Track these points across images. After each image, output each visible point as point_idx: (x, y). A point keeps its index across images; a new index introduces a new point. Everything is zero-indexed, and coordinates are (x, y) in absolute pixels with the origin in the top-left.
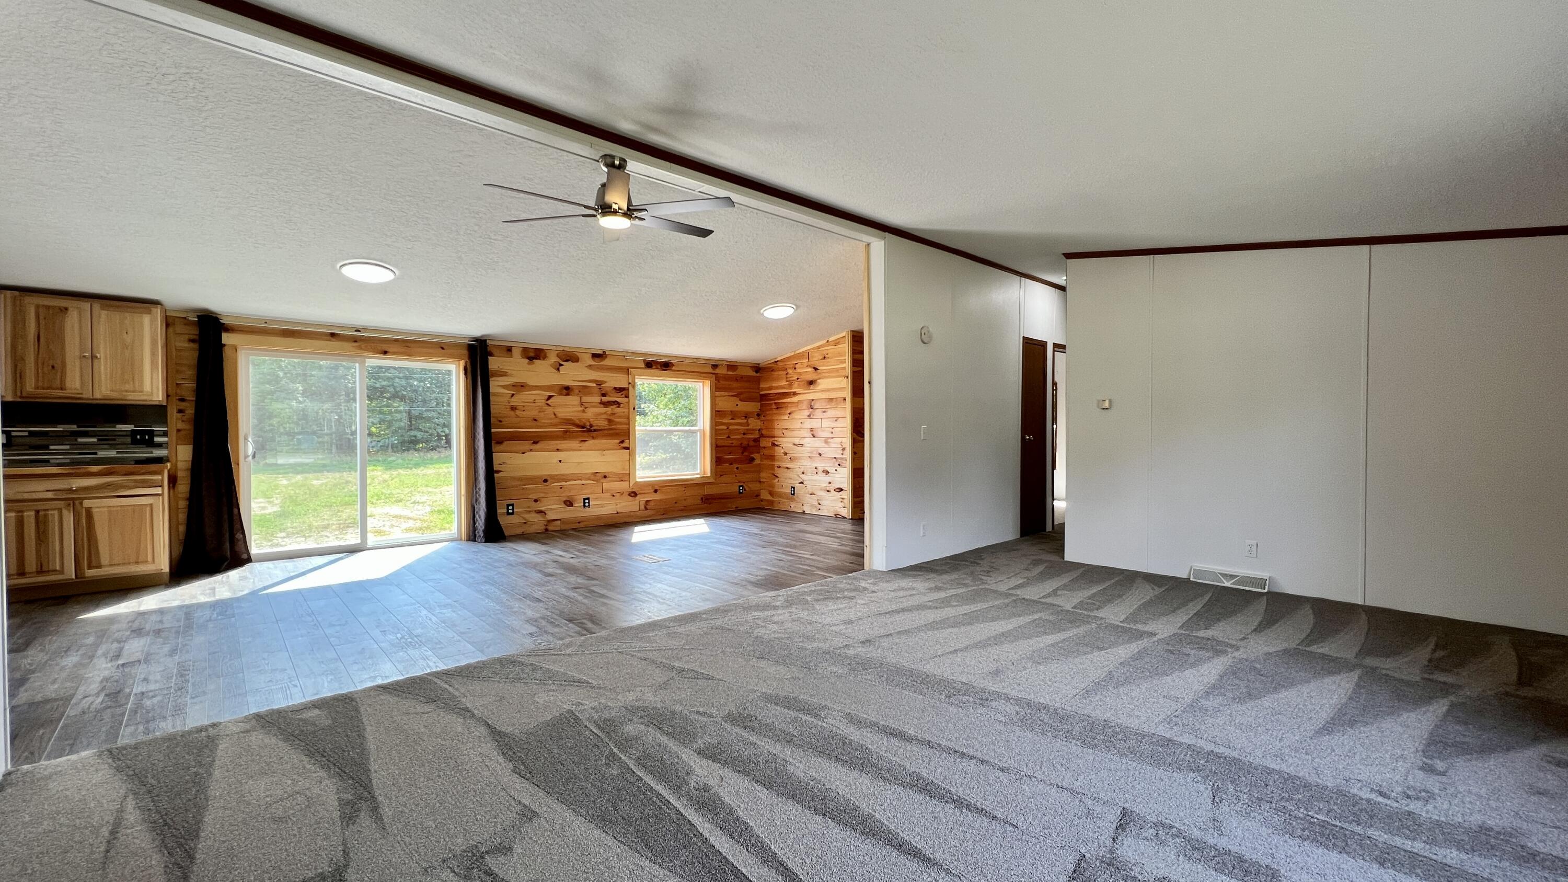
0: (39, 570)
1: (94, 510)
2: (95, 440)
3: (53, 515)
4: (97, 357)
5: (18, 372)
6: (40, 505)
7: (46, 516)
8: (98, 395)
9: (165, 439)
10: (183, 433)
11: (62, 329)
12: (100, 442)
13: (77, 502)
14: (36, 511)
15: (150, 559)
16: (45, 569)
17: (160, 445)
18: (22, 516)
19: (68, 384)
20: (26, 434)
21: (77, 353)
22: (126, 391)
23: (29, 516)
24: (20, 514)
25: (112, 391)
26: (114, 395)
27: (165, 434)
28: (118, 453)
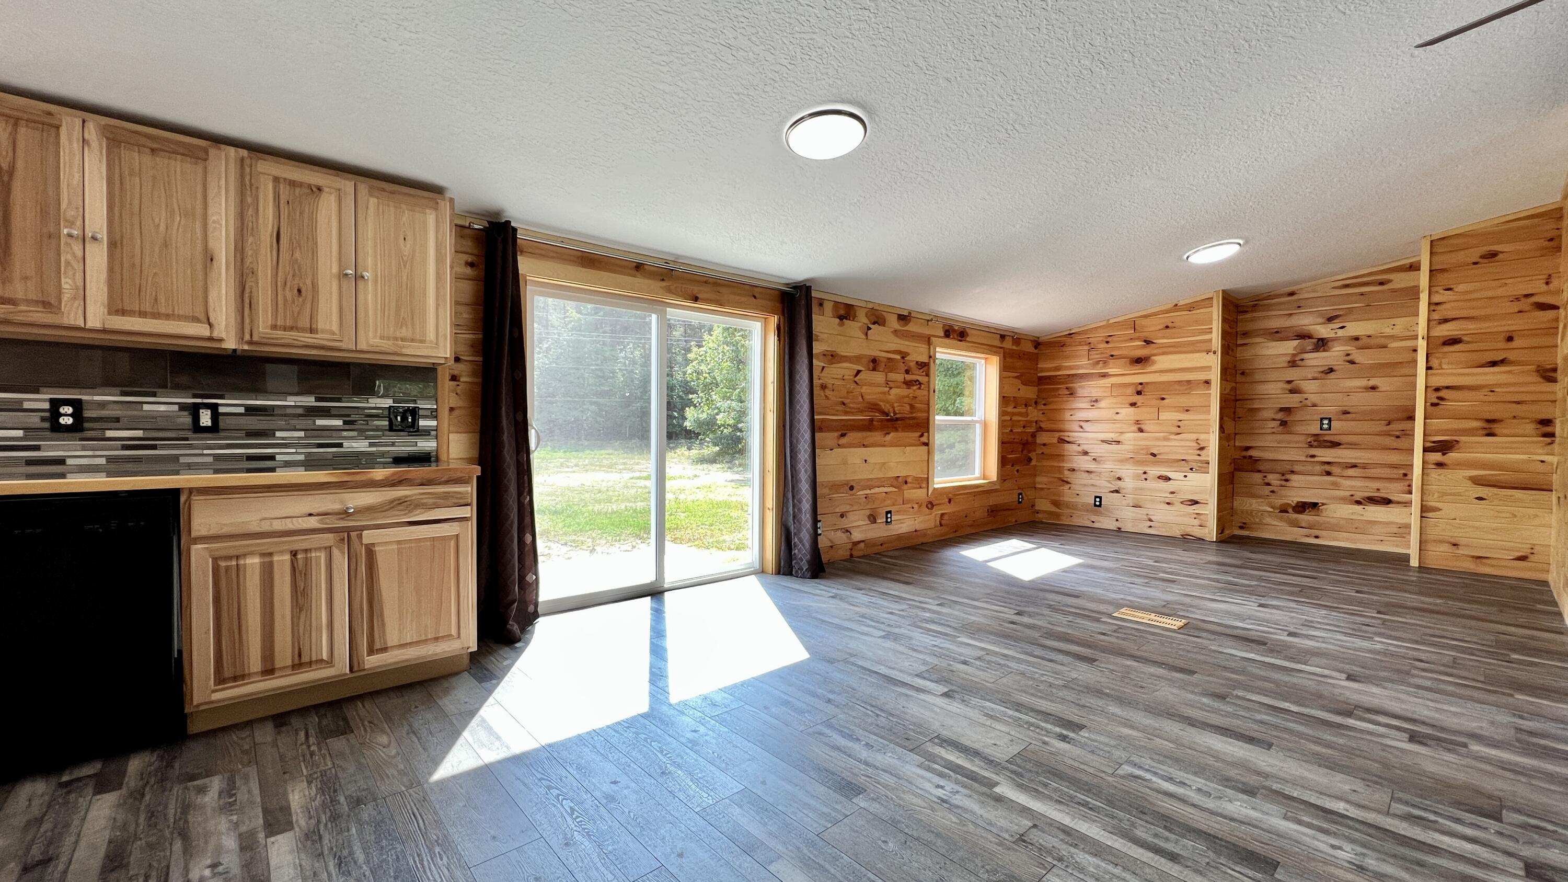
0: (296, 661)
1: (377, 548)
2: (339, 423)
3: (318, 559)
4: (363, 277)
5: (247, 295)
6: (299, 543)
7: (307, 561)
8: (362, 346)
9: (434, 423)
10: (456, 412)
11: (313, 222)
12: (347, 427)
13: (354, 534)
14: (291, 552)
15: (454, 632)
16: (305, 658)
17: (426, 433)
18: (271, 564)
19: (321, 324)
20: (242, 410)
21: (335, 270)
22: (403, 340)
23: (282, 560)
24: (267, 559)
25: (382, 338)
26: (387, 346)
27: (434, 414)
28: (371, 445)
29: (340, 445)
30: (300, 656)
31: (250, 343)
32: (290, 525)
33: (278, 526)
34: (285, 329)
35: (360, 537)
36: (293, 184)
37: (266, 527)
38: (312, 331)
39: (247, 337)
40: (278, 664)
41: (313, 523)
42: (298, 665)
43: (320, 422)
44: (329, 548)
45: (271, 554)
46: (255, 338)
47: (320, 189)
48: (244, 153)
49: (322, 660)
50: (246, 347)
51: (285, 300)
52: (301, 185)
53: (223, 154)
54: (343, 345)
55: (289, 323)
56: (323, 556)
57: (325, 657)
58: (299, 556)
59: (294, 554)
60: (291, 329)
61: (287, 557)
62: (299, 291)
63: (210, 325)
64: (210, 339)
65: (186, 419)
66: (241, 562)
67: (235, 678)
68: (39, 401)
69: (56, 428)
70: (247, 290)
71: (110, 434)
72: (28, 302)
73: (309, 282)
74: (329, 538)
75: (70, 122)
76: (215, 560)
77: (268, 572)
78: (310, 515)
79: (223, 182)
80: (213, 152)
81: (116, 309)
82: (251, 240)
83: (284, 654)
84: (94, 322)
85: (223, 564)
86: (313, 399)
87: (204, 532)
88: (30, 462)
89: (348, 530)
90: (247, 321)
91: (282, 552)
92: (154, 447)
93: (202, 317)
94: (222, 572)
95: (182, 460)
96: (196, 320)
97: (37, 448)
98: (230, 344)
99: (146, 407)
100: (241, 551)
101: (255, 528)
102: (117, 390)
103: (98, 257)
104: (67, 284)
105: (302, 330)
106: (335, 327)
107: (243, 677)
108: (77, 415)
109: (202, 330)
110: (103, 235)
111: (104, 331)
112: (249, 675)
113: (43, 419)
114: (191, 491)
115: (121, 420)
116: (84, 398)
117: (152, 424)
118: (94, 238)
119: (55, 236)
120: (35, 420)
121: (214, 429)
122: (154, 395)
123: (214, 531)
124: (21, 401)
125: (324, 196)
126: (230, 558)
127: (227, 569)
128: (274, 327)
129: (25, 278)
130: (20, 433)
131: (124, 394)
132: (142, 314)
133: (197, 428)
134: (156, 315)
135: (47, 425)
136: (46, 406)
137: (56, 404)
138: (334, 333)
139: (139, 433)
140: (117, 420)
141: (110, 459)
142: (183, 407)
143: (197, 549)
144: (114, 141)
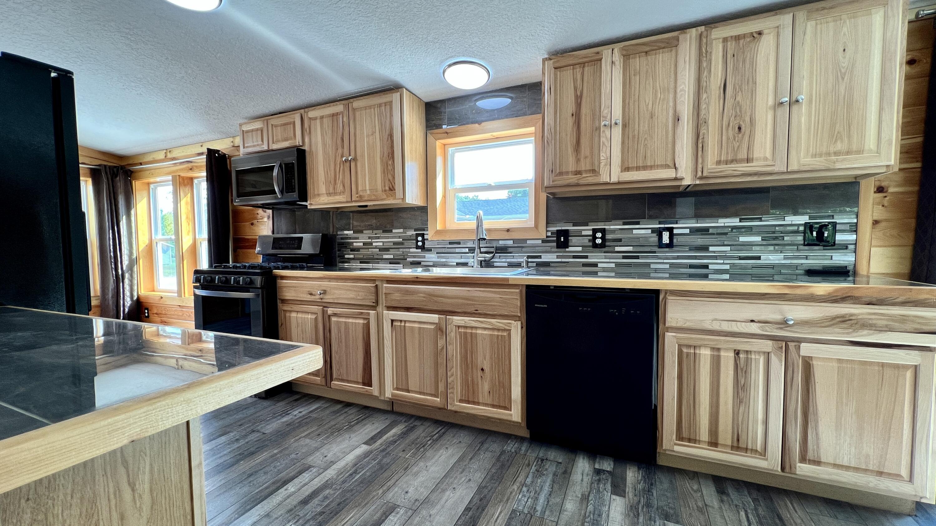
0: (735, 444)
1: (815, 362)
2: (758, 239)
3: (757, 361)
4: (797, 101)
5: (700, 141)
6: (743, 345)
7: (748, 361)
8: (794, 167)
9: (854, 237)
10: (883, 225)
11: (753, 64)
12: (765, 243)
13: (791, 345)
14: (735, 350)
15: (904, 473)
16: (742, 445)
17: (844, 247)
18: (719, 357)
19: (757, 153)
20: (687, 231)
21: (771, 101)
22: (836, 154)
23: (727, 357)
24: (716, 353)
25: (814, 156)
26: (819, 163)
27: (854, 228)
28: (785, 258)
29: (759, 258)
30: (738, 440)
31: (701, 178)
32: (735, 327)
33: (726, 327)
34: (727, 162)
35: (798, 348)
36: (737, 38)
37: (716, 326)
38: (748, 160)
39: (699, 174)
40: (721, 441)
41: (754, 328)
42: (737, 447)
43: (743, 239)
44: (768, 353)
45: (719, 350)
46: (705, 174)
47: (760, 33)
48: (703, 28)
49: (756, 450)
50: (698, 182)
51: (728, 139)
52: (744, 36)
53: (688, 36)
54: (776, 169)
55: (730, 157)
56: (762, 360)
57: (759, 449)
58: (741, 356)
59: (737, 353)
60: (732, 161)
61: (732, 354)
62: (740, 128)
63: (676, 168)
64: (676, 179)
65: (654, 238)
66: (697, 351)
67: (689, 440)
68: (587, 231)
69: (595, 246)
70: (701, 137)
71: (617, 249)
72: (586, 171)
73: (748, 119)
74: (768, 345)
75: (606, 52)
76: (680, 346)
77: (716, 362)
78: (752, 321)
79: (687, 58)
80: (681, 37)
81: (626, 169)
82: (705, 96)
83: (725, 436)
84: (614, 179)
85: (685, 350)
86: (738, 220)
87: (674, 324)
88: (585, 265)
89: (786, 340)
90: (700, 160)
91: (727, 350)
92: (637, 257)
93: (671, 164)
94: (685, 356)
95: (652, 266)
96: (667, 166)
97: (586, 257)
98: (688, 181)
99: (635, 232)
100: (699, 343)
101: (708, 326)
102: (621, 222)
103: (617, 133)
104: (603, 156)
105: (741, 161)
106: (768, 154)
107: (695, 441)
108: (603, 238)
109: (669, 174)
110: (620, 122)
111: (619, 183)
112: (699, 442)
113: (590, 241)
114: (666, 292)
115: (623, 240)
116: (606, 227)
117: (639, 243)
118: (616, 124)
119: (598, 129)
120: (586, 241)
121: (670, 245)
122: (638, 223)
123: (680, 324)
124: (581, 231)
125: (764, 38)
126: (689, 346)
127: (688, 354)
128: (719, 163)
129: (586, 157)
130: (580, 249)
131: (624, 224)
132: (638, 168)
133: (661, 245)
134: (645, 168)
135: (591, 244)
136: (590, 233)
137: (595, 231)
138: (766, 159)
139: (630, 249)
140: (620, 240)
141: (617, 264)
142: (654, 231)
143: (669, 336)
144: (627, 56)
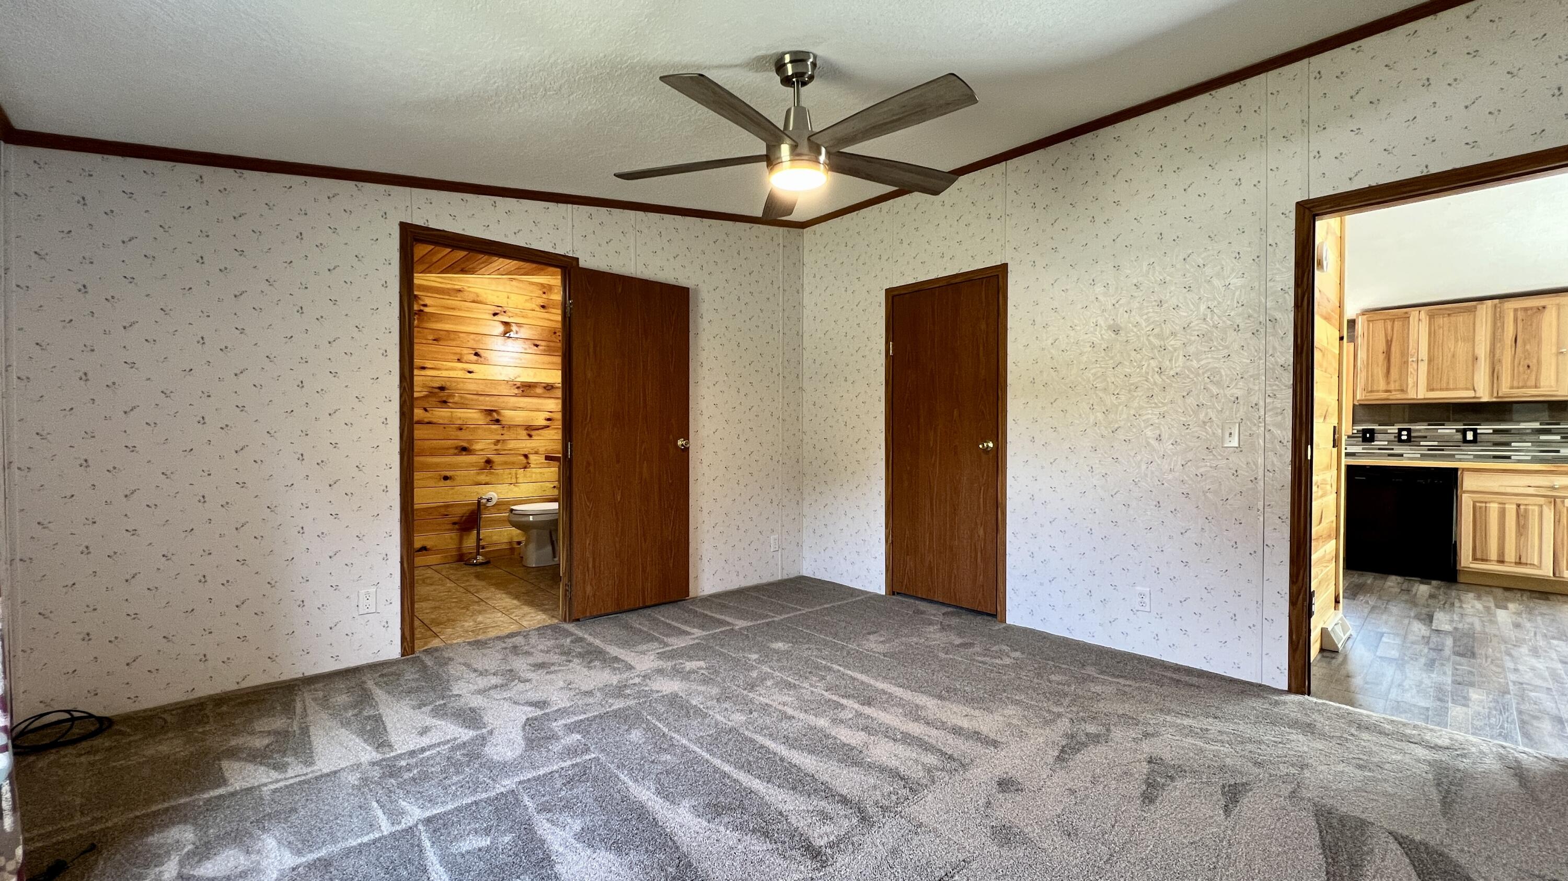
29: (1558, 451)
30: (1520, 559)
31: (1497, 397)
32: (1516, 491)
33: (1509, 490)
34: (1518, 388)
35: (1563, 502)
36: (1526, 309)
37: (1502, 490)
38: (1536, 387)
39: (1495, 395)
40: (1507, 559)
41: (1531, 491)
42: (1519, 563)
43: (1543, 437)
44: (1541, 506)
45: (1505, 504)
46: (1500, 395)
47: (1544, 307)
48: (1497, 301)
49: (1534, 565)
50: (1494, 399)
51: (1519, 372)
52: (1531, 308)
53: (1485, 306)
54: (1559, 393)
55: (1521, 384)
56: (1536, 508)
57: (1536, 562)
58: (1522, 507)
59: (1518, 505)
60: (1522, 387)
61: (1514, 507)
62: (1528, 366)
63: (1475, 391)
64: (1474, 397)
65: (1459, 436)
66: (1488, 505)
67: (1483, 560)
68: (1393, 429)
69: (1400, 441)
70: (1496, 371)
71: (1422, 443)
72: (1395, 390)
73: (1535, 361)
74: (1541, 501)
75: (1414, 313)
76: (1474, 503)
77: (1502, 513)
78: (1530, 487)
79: (1484, 320)
80: (1479, 307)
81: (1430, 389)
82: (1499, 345)
83: (1510, 555)
84: (1421, 396)
85: (1478, 504)
86: (1538, 424)
87: (1469, 489)
88: (1390, 455)
89: (1555, 498)
90: (1495, 386)
91: (1511, 503)
92: (1443, 450)
93: (1471, 387)
94: (1478, 510)
95: (1457, 457)
96: (1467, 389)
97: (1392, 449)
98: (1485, 399)
99: (1439, 431)
100: (1490, 500)
101: (1496, 490)
102: (1426, 424)
103: (1423, 367)
104: (1411, 381)
105: (1530, 387)
106: (1553, 383)
107: (1487, 560)
108: (1409, 435)
109: (1470, 393)
110: (1426, 358)
111: (1425, 399)
112: (1490, 561)
113: (1395, 437)
114: (1463, 469)
115: (1428, 437)
116: (1412, 427)
117: (1443, 439)
118: (1422, 360)
119: (1406, 362)
120: (1392, 437)
121: (1475, 441)
122: (1443, 425)
123: (1474, 489)
124: (1387, 430)
125: (1547, 311)
126: (1482, 502)
127: (1481, 508)
128: (1512, 388)
129: (1395, 381)
130: (1386, 443)
131: (1429, 425)
132: (1441, 390)
133: (1465, 441)
134: (1447, 389)
135: (1396, 439)
136: (1397, 431)
137: (1400, 430)
138: (1551, 387)
139: (1436, 443)
140: (1425, 437)
141: (1422, 455)
142: (1458, 430)
143: (1465, 496)
144: (1431, 317)
